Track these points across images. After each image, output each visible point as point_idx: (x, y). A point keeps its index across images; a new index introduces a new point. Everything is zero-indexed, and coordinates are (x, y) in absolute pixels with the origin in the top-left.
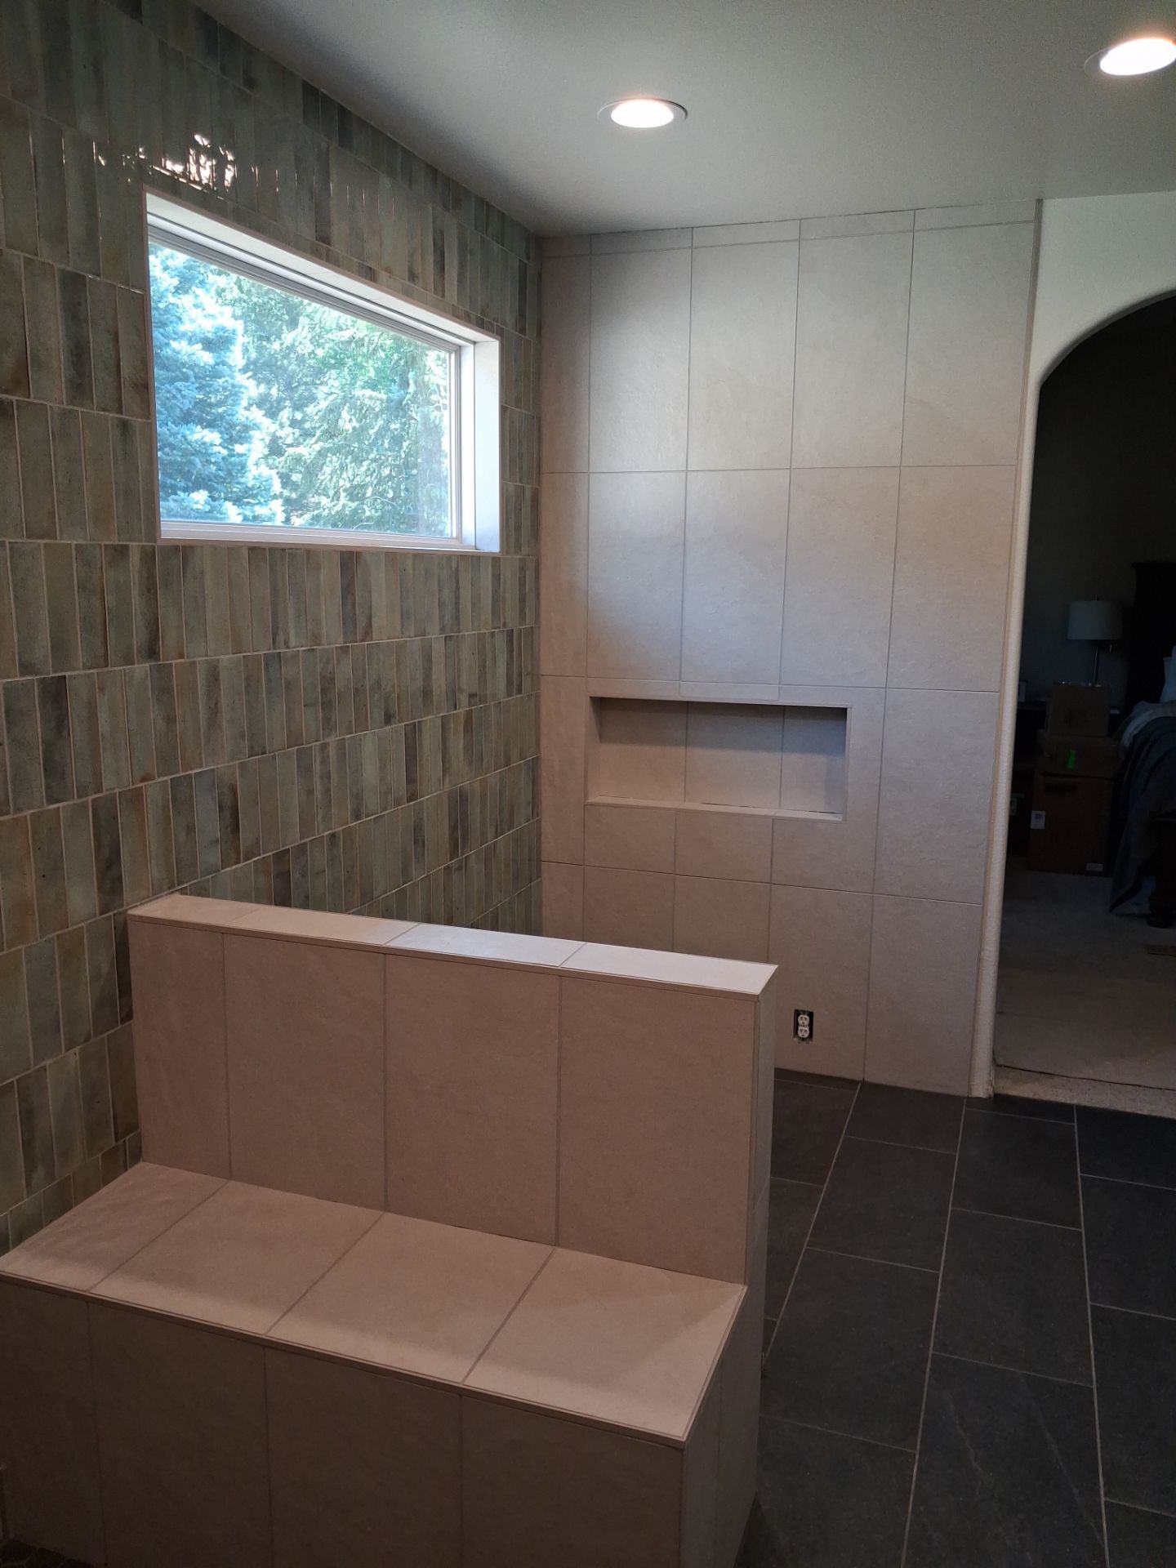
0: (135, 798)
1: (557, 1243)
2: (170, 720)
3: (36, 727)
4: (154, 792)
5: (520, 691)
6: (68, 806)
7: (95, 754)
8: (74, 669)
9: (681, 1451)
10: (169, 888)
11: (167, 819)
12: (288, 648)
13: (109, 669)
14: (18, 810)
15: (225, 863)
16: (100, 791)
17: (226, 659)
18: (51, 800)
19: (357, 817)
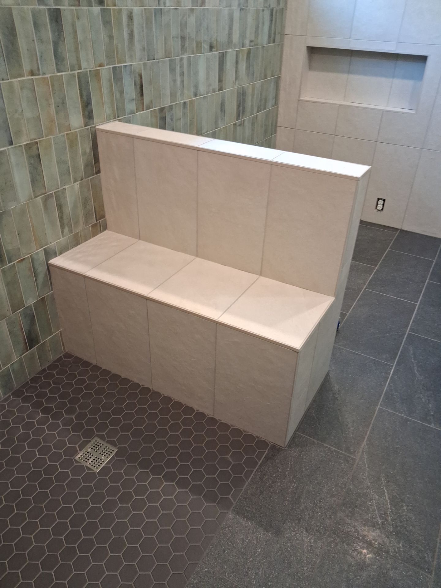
0: (97, 74)
1: (261, 274)
2: (111, 37)
3: (48, 33)
4: (105, 72)
5: (274, 42)
6: (67, 74)
7: (77, 50)
8: (63, 6)
9: (298, 353)
10: (114, 118)
11: (111, 86)
12: (165, 6)
13: (81, 8)
14: (44, 74)
15: (137, 110)
16: (81, 69)
17: (136, 10)
18: (59, 71)
19: (196, 95)
